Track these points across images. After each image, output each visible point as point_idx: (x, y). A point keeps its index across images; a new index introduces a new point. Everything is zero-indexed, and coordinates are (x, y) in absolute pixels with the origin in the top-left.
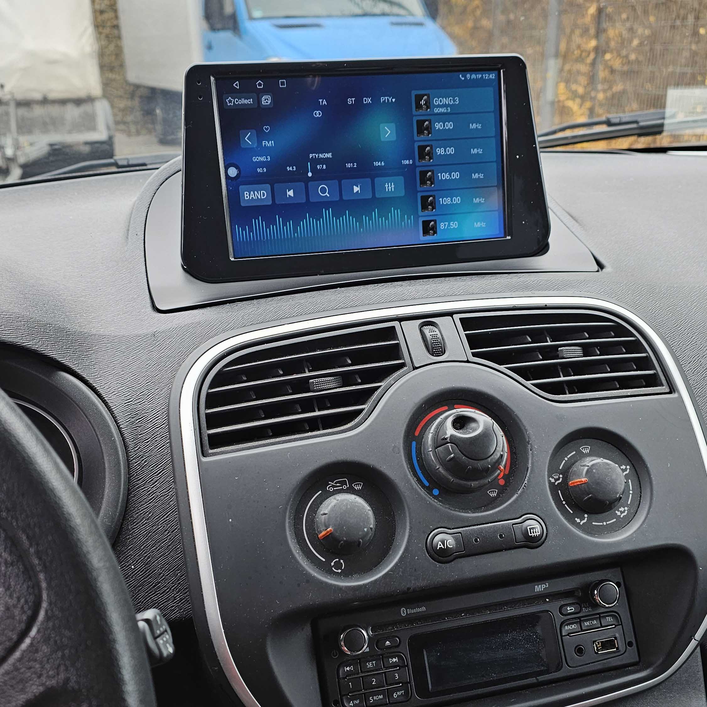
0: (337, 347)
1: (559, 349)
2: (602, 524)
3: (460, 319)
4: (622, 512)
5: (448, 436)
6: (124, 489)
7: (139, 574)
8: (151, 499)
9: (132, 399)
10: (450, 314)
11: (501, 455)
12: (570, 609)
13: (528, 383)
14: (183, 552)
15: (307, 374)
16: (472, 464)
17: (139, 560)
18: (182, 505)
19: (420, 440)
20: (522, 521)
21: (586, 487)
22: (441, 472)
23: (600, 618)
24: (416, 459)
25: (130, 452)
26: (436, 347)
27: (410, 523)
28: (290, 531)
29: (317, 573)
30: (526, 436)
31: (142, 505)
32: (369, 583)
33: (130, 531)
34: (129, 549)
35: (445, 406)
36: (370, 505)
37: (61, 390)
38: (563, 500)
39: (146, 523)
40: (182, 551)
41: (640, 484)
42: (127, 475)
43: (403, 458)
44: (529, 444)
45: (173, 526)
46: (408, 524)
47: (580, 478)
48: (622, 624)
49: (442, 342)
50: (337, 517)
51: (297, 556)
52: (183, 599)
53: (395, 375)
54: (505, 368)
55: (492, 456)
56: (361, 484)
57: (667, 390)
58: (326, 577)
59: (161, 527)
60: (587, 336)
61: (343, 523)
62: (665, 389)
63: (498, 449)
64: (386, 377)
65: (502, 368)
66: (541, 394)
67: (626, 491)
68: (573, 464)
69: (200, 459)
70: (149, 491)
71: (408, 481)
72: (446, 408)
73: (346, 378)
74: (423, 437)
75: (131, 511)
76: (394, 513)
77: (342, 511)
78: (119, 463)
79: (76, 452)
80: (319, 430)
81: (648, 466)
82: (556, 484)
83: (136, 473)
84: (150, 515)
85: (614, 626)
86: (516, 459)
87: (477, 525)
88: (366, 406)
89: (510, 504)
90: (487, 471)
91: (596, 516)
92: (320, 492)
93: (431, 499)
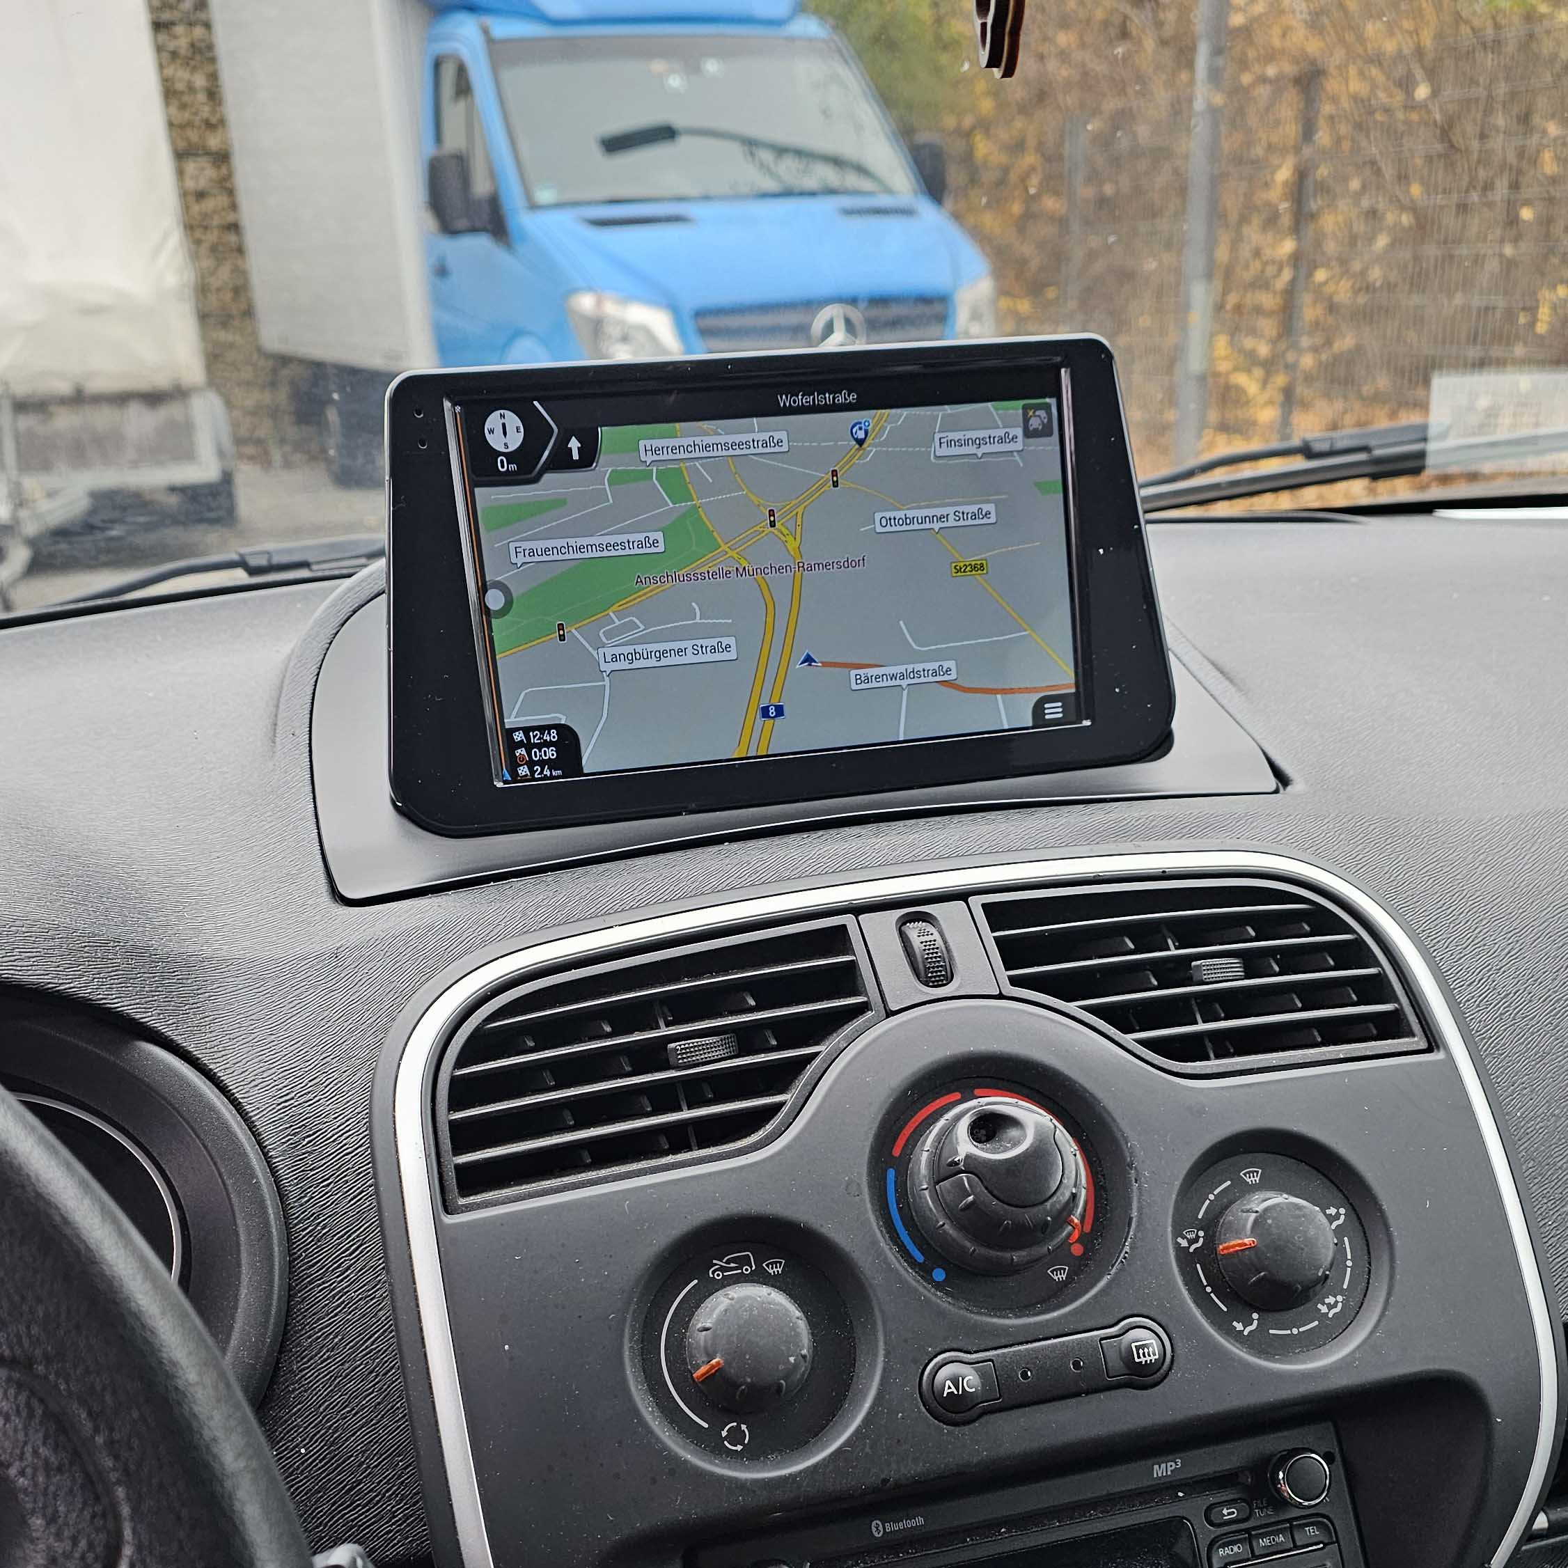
0: (726, 972)
1: (1194, 963)
2: (1289, 1332)
3: (984, 906)
4: (1330, 1307)
5: (961, 1157)
6: (280, 1287)
7: (317, 1464)
8: (338, 1306)
9: (293, 1094)
10: (963, 895)
11: (1072, 1193)
12: (1228, 1513)
13: (1129, 1039)
14: (409, 1416)
15: (664, 1031)
16: (1010, 1216)
17: (315, 1435)
18: (403, 1317)
19: (903, 1165)
20: (1121, 1332)
21: (1253, 1257)
22: (948, 1234)
23: (1291, 1528)
24: (895, 1206)
25: (292, 1208)
26: (933, 967)
27: (886, 1343)
28: (634, 1366)
29: (691, 1453)
30: (1126, 1150)
31: (319, 1319)
32: (801, 1472)
33: (296, 1376)
34: (295, 1414)
35: (954, 1091)
36: (802, 1306)
37: (143, 1082)
38: (1205, 1284)
39: (329, 1358)
40: (405, 1415)
41: (1368, 1245)
42: (284, 1258)
43: (869, 1206)
44: (1131, 1169)
45: (386, 1362)
46: (881, 1344)
47: (1241, 1239)
48: (1337, 1541)
49: (946, 955)
50: (732, 1335)
51: (648, 1418)
52: (411, 1516)
53: (849, 1028)
54: (1081, 1007)
55: (1054, 1199)
56: (781, 1263)
57: (1423, 1045)
58: (711, 1463)
59: (361, 1364)
60: (1253, 933)
61: (744, 1345)
62: (1419, 1042)
63: (1065, 1181)
64: (830, 1033)
65: (1072, 1007)
66: (1156, 1062)
67: (1338, 1261)
68: (1227, 1208)
69: (441, 1220)
70: (333, 1290)
71: (880, 1254)
72: (958, 1096)
73: (746, 1039)
74: (910, 1159)
75: (296, 1332)
76: (851, 1322)
77: (742, 1322)
78: (270, 1233)
79: (177, 1209)
80: (691, 1150)
81: (1384, 1207)
82: (1191, 1250)
83: (305, 1252)
84: (336, 1340)
85: (1321, 1545)
86: (1107, 1200)
87: (1027, 1343)
88: (790, 1095)
89: (1095, 1296)
90: (1044, 1230)
91: (1277, 1316)
92: (696, 1281)
93: (929, 1291)
